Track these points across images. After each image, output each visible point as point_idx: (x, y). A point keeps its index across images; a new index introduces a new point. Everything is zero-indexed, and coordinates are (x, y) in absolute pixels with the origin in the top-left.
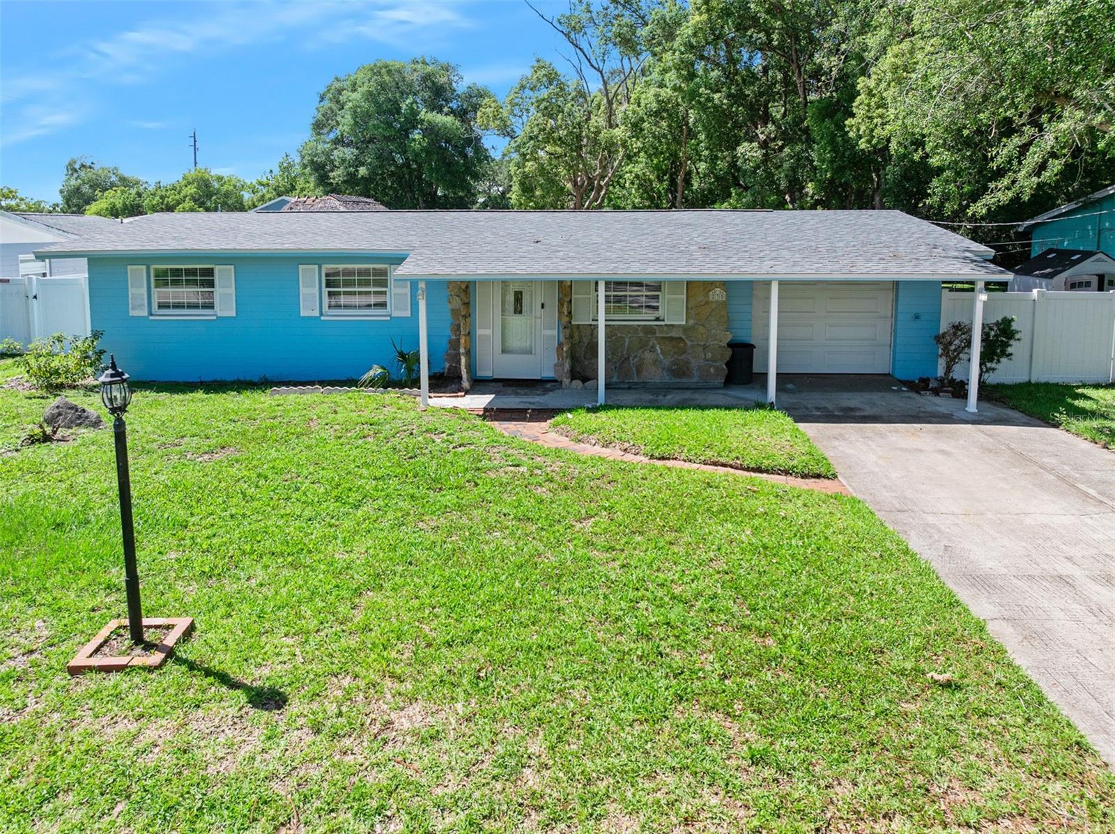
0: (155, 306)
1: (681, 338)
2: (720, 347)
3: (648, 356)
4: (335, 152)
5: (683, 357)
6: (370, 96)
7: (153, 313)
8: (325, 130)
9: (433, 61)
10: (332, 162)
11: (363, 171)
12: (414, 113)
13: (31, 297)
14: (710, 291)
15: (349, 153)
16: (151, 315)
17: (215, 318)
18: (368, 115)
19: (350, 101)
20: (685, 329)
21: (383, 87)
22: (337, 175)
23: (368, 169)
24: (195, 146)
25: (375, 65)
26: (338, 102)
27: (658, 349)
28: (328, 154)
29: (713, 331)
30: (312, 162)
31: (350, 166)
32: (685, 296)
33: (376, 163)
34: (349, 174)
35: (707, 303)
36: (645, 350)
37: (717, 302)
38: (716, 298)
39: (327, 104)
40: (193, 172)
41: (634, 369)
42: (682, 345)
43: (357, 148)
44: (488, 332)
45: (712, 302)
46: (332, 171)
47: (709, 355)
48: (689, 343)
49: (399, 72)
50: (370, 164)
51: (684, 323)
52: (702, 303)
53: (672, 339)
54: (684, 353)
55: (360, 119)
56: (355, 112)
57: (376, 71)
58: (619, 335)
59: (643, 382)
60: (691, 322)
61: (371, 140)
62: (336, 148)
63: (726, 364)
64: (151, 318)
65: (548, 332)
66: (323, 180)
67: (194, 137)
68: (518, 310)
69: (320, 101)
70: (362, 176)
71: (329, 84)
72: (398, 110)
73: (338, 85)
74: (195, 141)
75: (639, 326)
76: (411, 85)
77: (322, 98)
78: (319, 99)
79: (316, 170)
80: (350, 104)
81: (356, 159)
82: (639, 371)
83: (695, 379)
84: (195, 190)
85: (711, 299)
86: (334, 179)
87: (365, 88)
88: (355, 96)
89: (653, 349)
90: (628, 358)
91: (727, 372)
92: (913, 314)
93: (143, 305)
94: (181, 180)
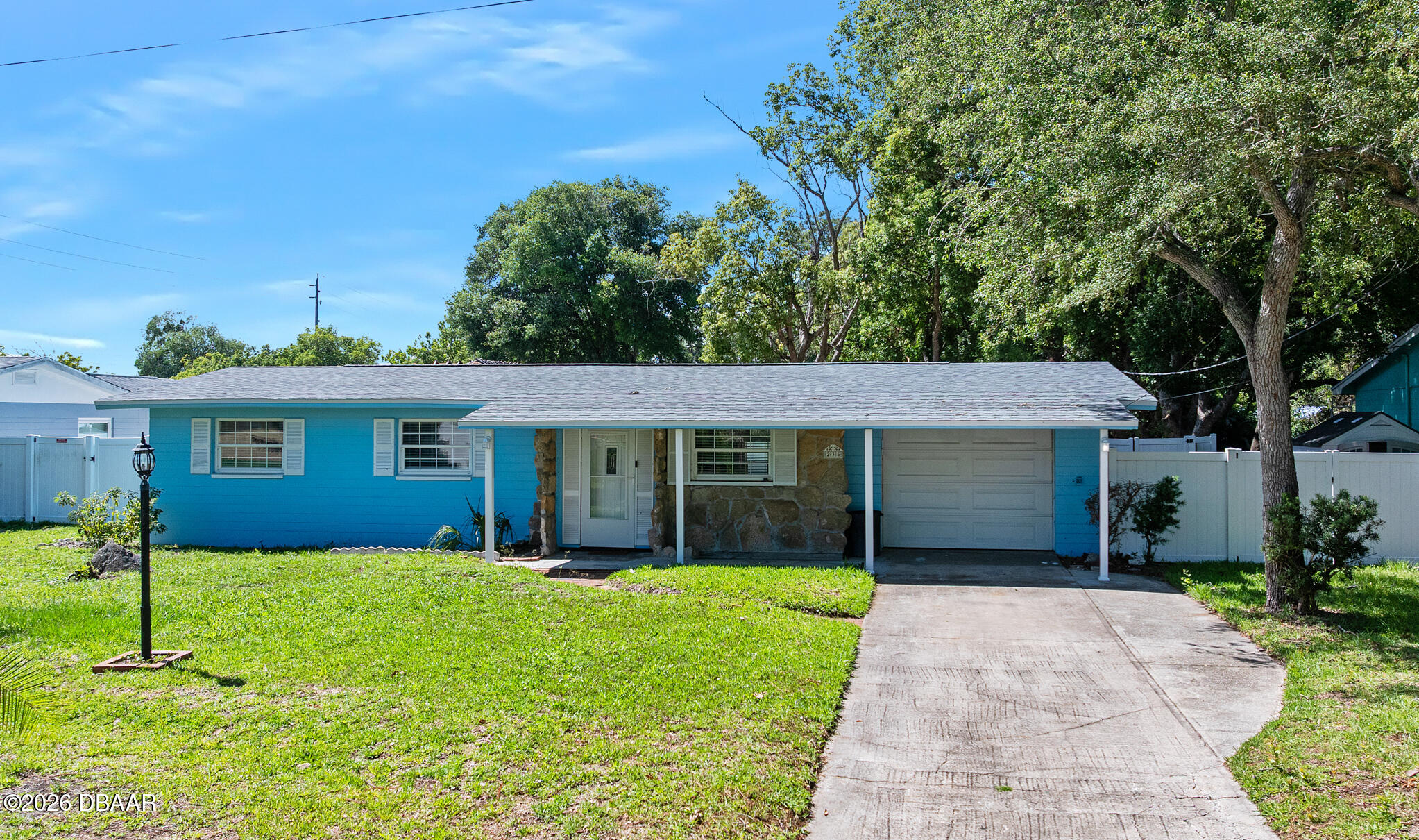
0: (218, 463)
1: (793, 502)
2: (837, 512)
3: (754, 521)
4: (495, 305)
5: (795, 523)
6: (544, 231)
7: (216, 471)
8: (484, 276)
9: (632, 183)
10: (491, 317)
11: (530, 330)
12: (601, 251)
13: (88, 459)
14: (824, 448)
15: (513, 306)
16: (214, 473)
17: (281, 477)
18: (538, 257)
19: (515, 236)
20: (797, 491)
21: (561, 217)
22: (496, 336)
23: (537, 327)
24: (317, 297)
25: (551, 189)
26: (501, 238)
27: (766, 515)
28: (486, 308)
29: (830, 494)
30: (464, 319)
31: (514, 323)
32: (795, 453)
33: (549, 319)
34: (512, 334)
35: (822, 461)
36: (750, 515)
37: (833, 460)
38: (832, 456)
39: (488, 239)
40: (313, 332)
41: (739, 537)
42: (793, 509)
43: (525, 300)
44: (577, 493)
45: (827, 460)
46: (491, 330)
47: (825, 522)
48: (801, 508)
49: (581, 196)
50: (541, 320)
51: (795, 484)
52: (816, 462)
53: (782, 502)
54: (796, 519)
55: (530, 261)
56: (523, 251)
57: (549, 197)
58: (722, 498)
59: (749, 553)
60: (804, 483)
61: (545, 289)
62: (497, 300)
63: (845, 533)
64: (213, 476)
65: (641, 494)
66: (478, 342)
67: (317, 286)
68: (611, 470)
69: (479, 238)
70: (530, 337)
71: (492, 214)
72: (581, 248)
73: (503, 215)
74: (318, 291)
75: (744, 487)
76: (598, 216)
77: (482, 235)
78: (478, 234)
79: (469, 328)
80: (516, 241)
81: (523, 314)
82: (744, 539)
83: (809, 550)
84: (314, 356)
85: (825, 457)
86: (492, 340)
87: (537, 220)
88: (521, 229)
89: (759, 514)
90: (733, 523)
91: (846, 542)
92: (1074, 478)
93: (206, 461)
94: (295, 343)
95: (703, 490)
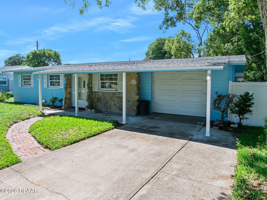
0: (23, 84)
2: (135, 101)
3: (112, 103)
14: (131, 80)
16: (22, 87)
29: (132, 95)
41: (109, 107)
42: (122, 99)
47: (130, 104)
53: (120, 97)
58: (105, 95)
63: (136, 108)
68: (84, 87)
75: (111, 92)
89: (114, 100)
90: (108, 103)
93: (20, 84)
95: (101, 93)
